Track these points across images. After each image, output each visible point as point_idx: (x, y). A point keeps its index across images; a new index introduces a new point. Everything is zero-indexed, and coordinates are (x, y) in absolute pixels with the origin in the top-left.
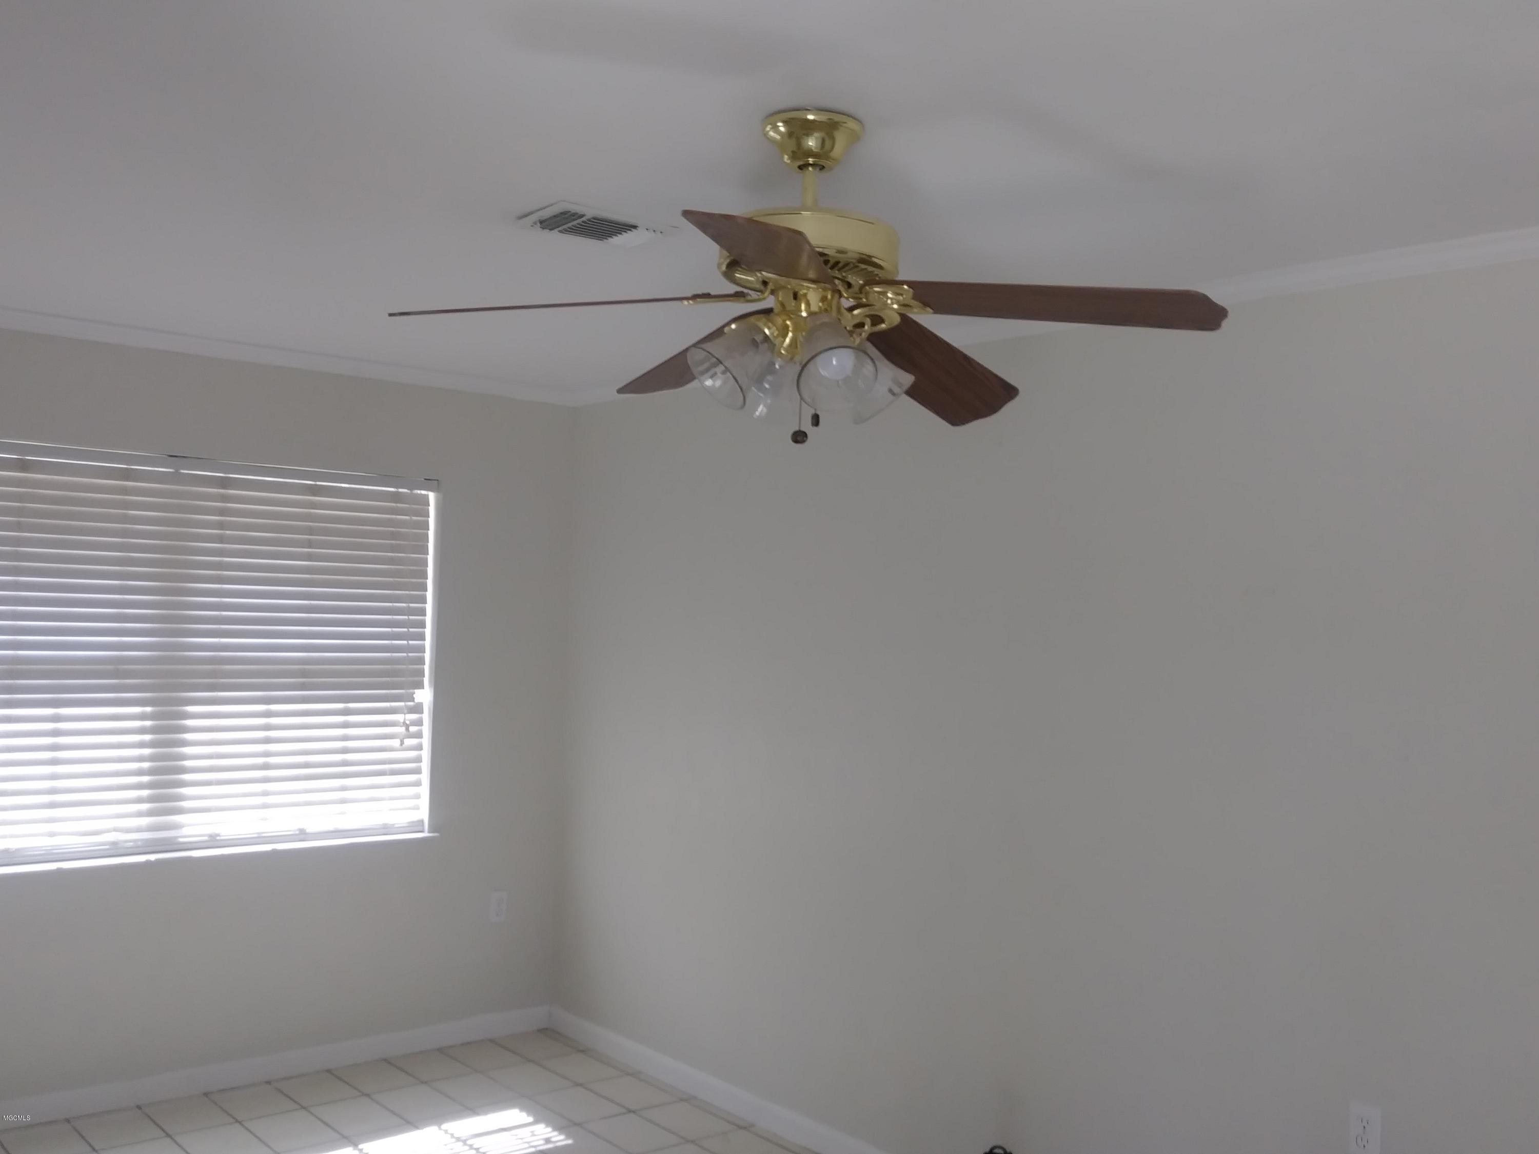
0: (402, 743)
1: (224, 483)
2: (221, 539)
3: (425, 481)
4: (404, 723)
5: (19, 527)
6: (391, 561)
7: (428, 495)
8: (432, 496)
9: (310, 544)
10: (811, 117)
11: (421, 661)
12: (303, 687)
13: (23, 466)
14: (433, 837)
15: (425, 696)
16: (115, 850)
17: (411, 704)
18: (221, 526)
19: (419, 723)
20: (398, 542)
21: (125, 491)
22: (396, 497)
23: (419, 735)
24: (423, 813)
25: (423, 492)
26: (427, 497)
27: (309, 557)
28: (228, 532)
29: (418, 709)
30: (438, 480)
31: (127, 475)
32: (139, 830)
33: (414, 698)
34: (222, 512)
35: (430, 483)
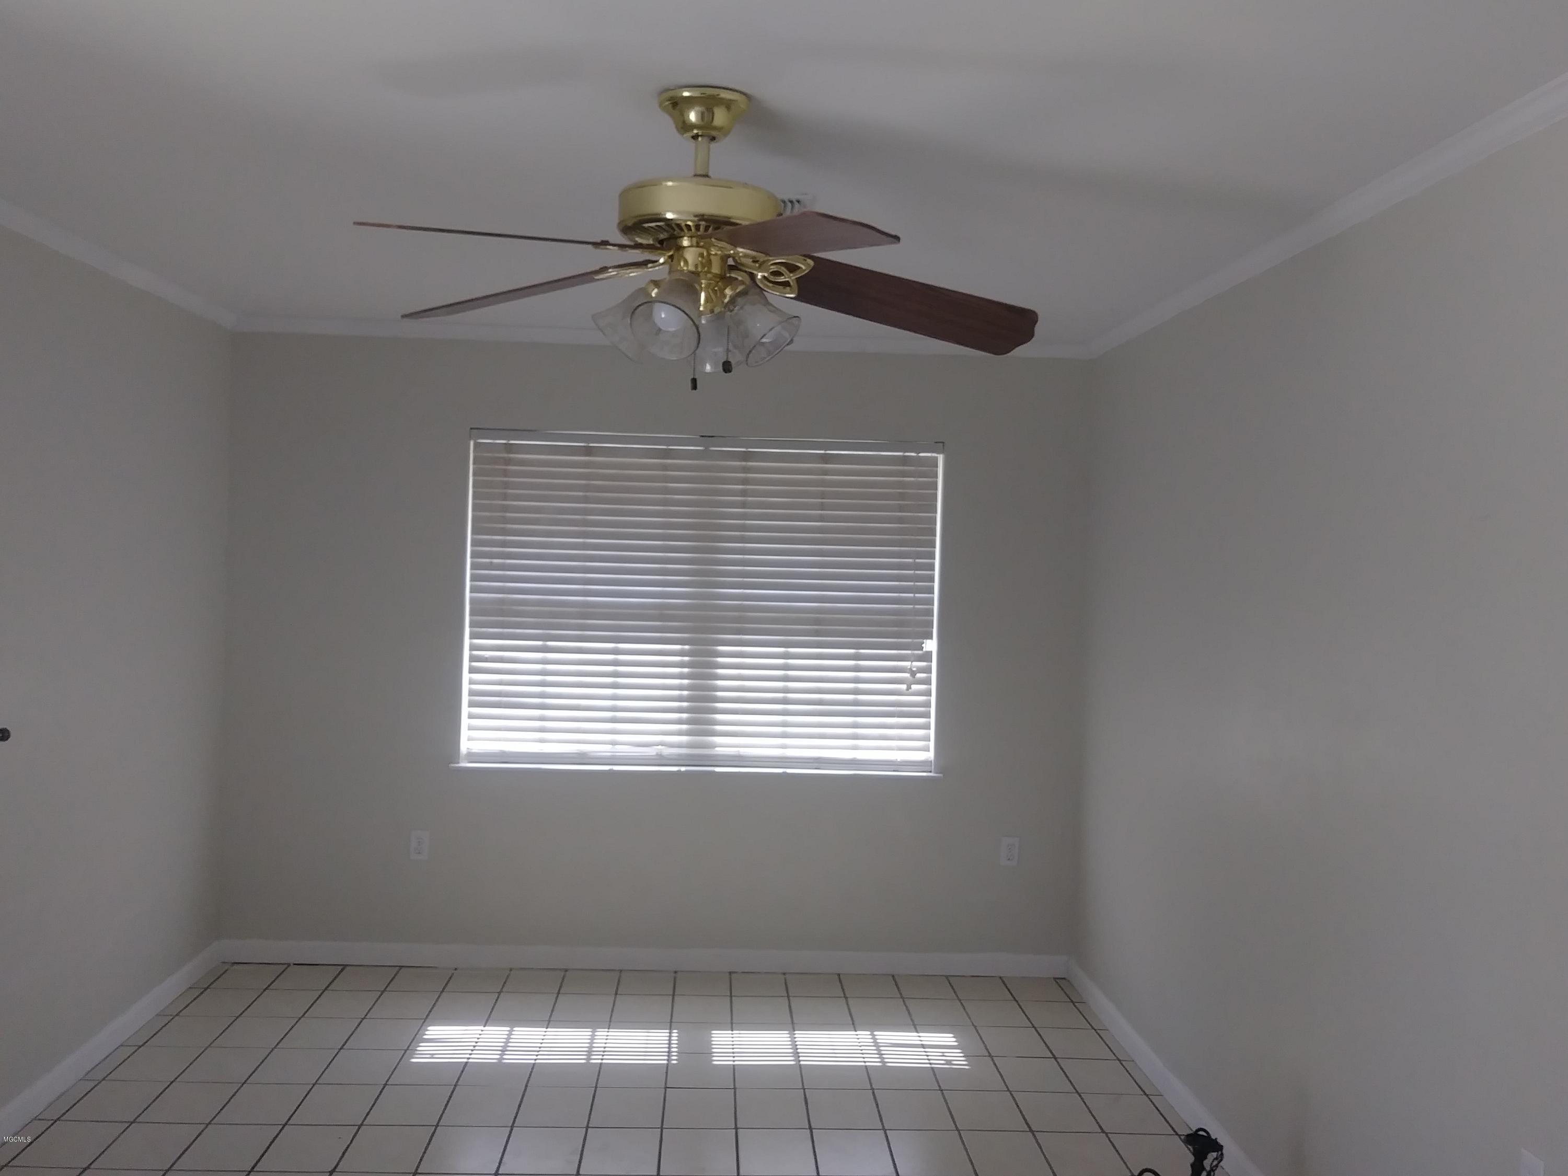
0: (909, 688)
1: (746, 457)
2: (744, 505)
3: (936, 444)
4: (911, 669)
5: (586, 500)
6: (900, 520)
7: (937, 457)
8: (941, 458)
9: (822, 507)
10: (686, 94)
11: (930, 613)
12: (817, 633)
13: (588, 451)
14: (938, 777)
15: (931, 645)
16: (661, 760)
17: (920, 652)
18: (744, 493)
19: (928, 670)
20: (906, 502)
21: (665, 468)
22: (905, 461)
23: (927, 682)
24: (930, 755)
25: (934, 455)
26: (936, 458)
27: (822, 519)
28: (750, 499)
29: (927, 657)
30: (943, 443)
31: (667, 454)
32: (679, 746)
33: (923, 647)
34: (745, 482)
35: (939, 445)
